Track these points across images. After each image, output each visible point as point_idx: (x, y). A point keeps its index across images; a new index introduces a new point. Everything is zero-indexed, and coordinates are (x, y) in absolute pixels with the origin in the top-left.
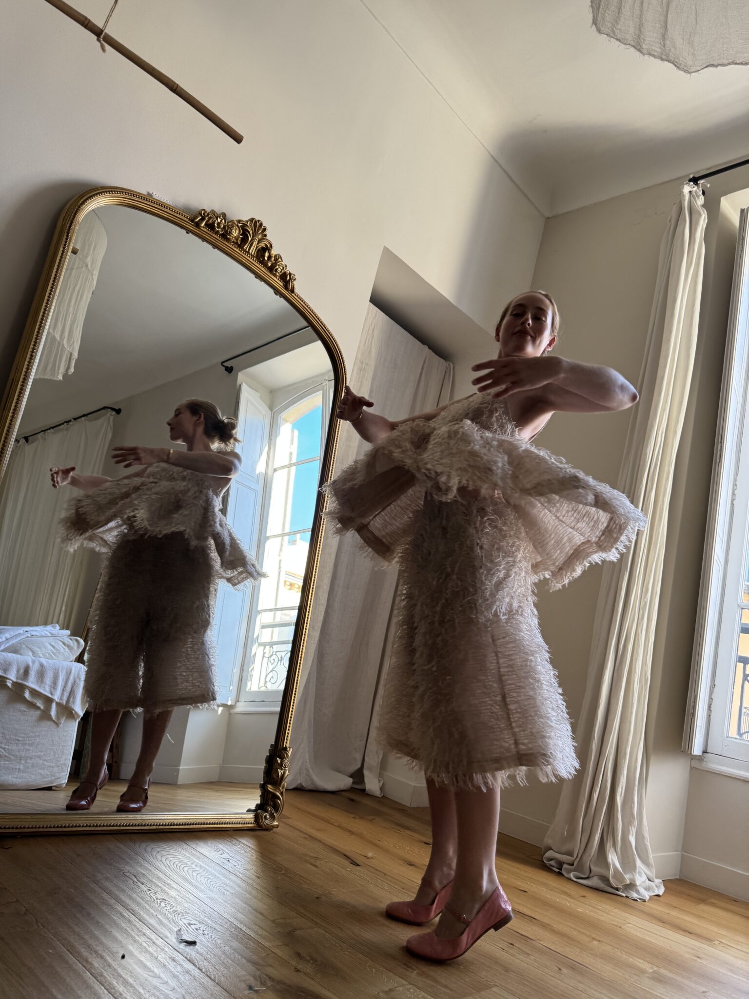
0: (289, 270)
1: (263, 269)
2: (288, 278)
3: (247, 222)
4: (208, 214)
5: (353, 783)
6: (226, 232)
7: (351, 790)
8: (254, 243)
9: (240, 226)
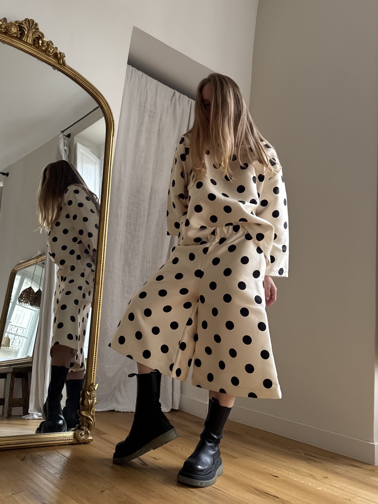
1: (40, 53)
2: (59, 56)
3: (23, 21)
6: (8, 30)
8: (30, 35)
9: (18, 25)
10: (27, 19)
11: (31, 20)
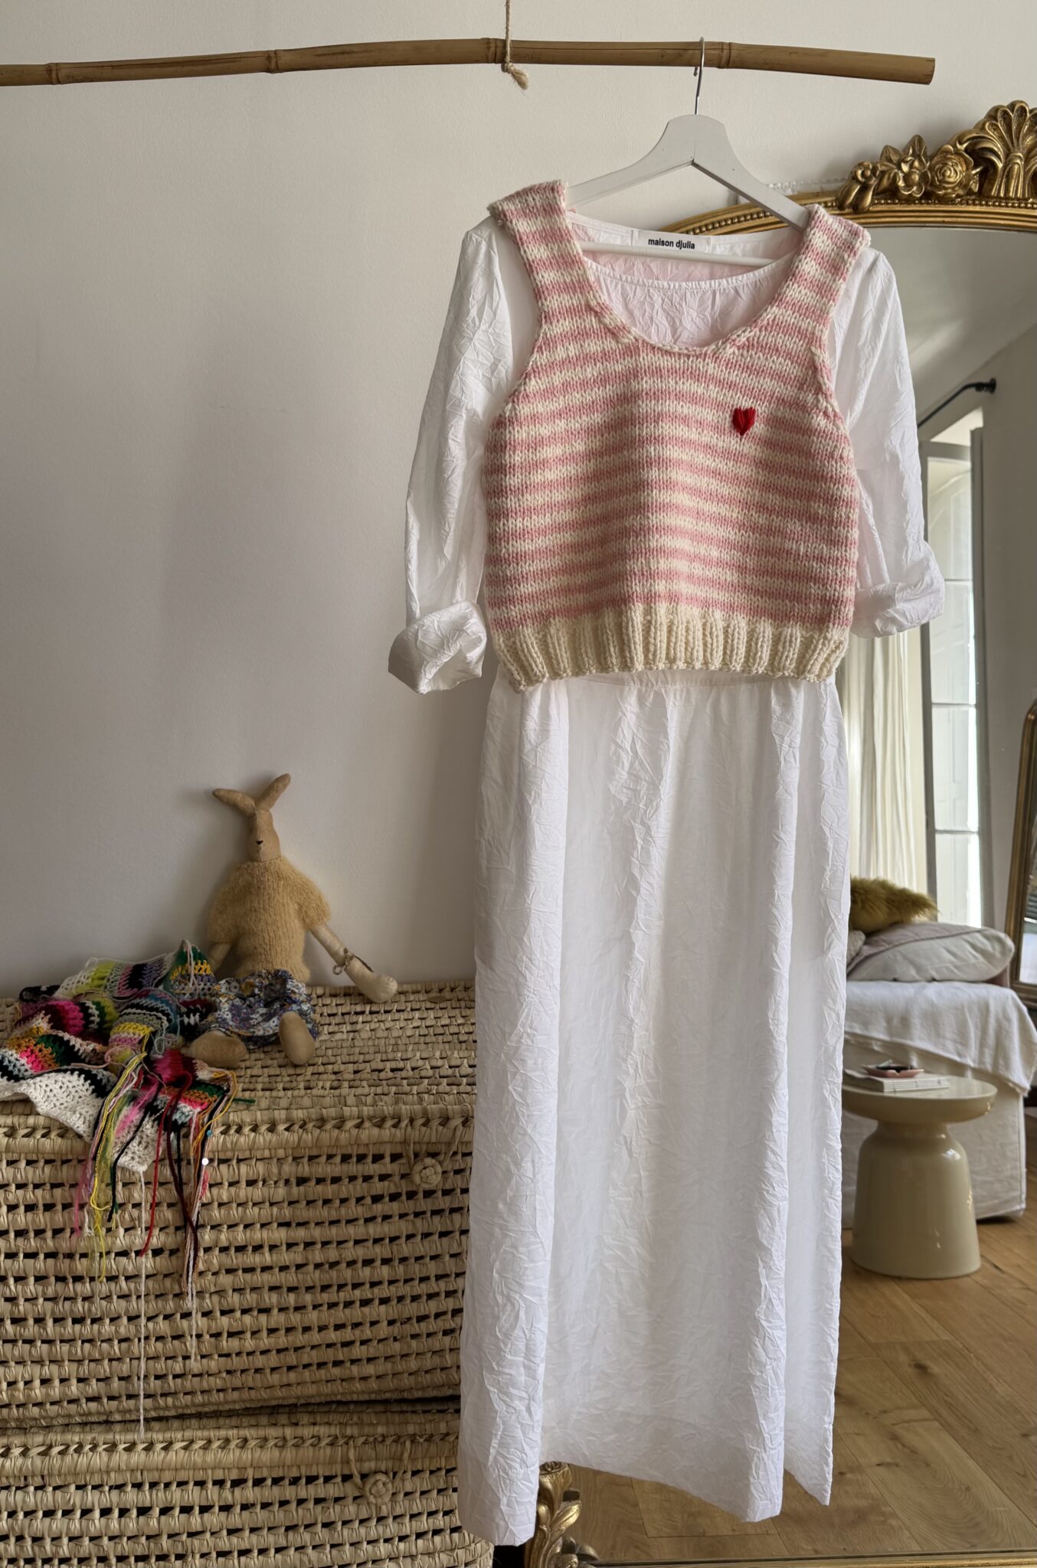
3: (984, 125)
4: (877, 165)
6: (932, 184)
8: (1016, 167)
9: (966, 150)
10: (996, 109)
11: (1012, 106)
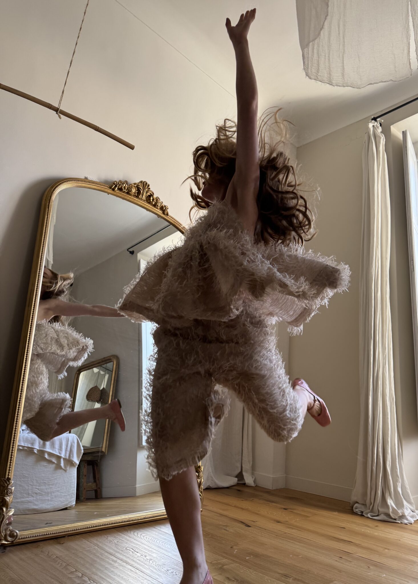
0: (164, 204)
1: (151, 206)
2: (164, 208)
3: (139, 183)
4: (118, 183)
5: (238, 480)
6: (129, 190)
7: (238, 485)
8: (144, 193)
9: (136, 186)
10: (142, 181)
11: (145, 182)
